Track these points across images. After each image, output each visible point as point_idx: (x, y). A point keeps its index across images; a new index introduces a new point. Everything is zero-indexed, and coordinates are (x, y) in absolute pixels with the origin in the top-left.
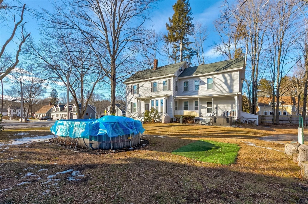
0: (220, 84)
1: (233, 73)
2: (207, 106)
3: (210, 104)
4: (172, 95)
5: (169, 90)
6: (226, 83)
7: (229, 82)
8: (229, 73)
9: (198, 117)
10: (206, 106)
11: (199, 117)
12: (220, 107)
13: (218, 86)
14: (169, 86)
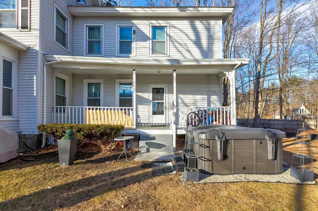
0: (185, 44)
1: (212, 22)
2: (151, 98)
3: (158, 92)
4: (37, 48)
5: (24, 27)
6: (198, 43)
7: (204, 42)
8: (204, 22)
9: (131, 129)
10: (149, 96)
11: (134, 127)
12: (187, 101)
13: (181, 49)
14: (24, 13)
